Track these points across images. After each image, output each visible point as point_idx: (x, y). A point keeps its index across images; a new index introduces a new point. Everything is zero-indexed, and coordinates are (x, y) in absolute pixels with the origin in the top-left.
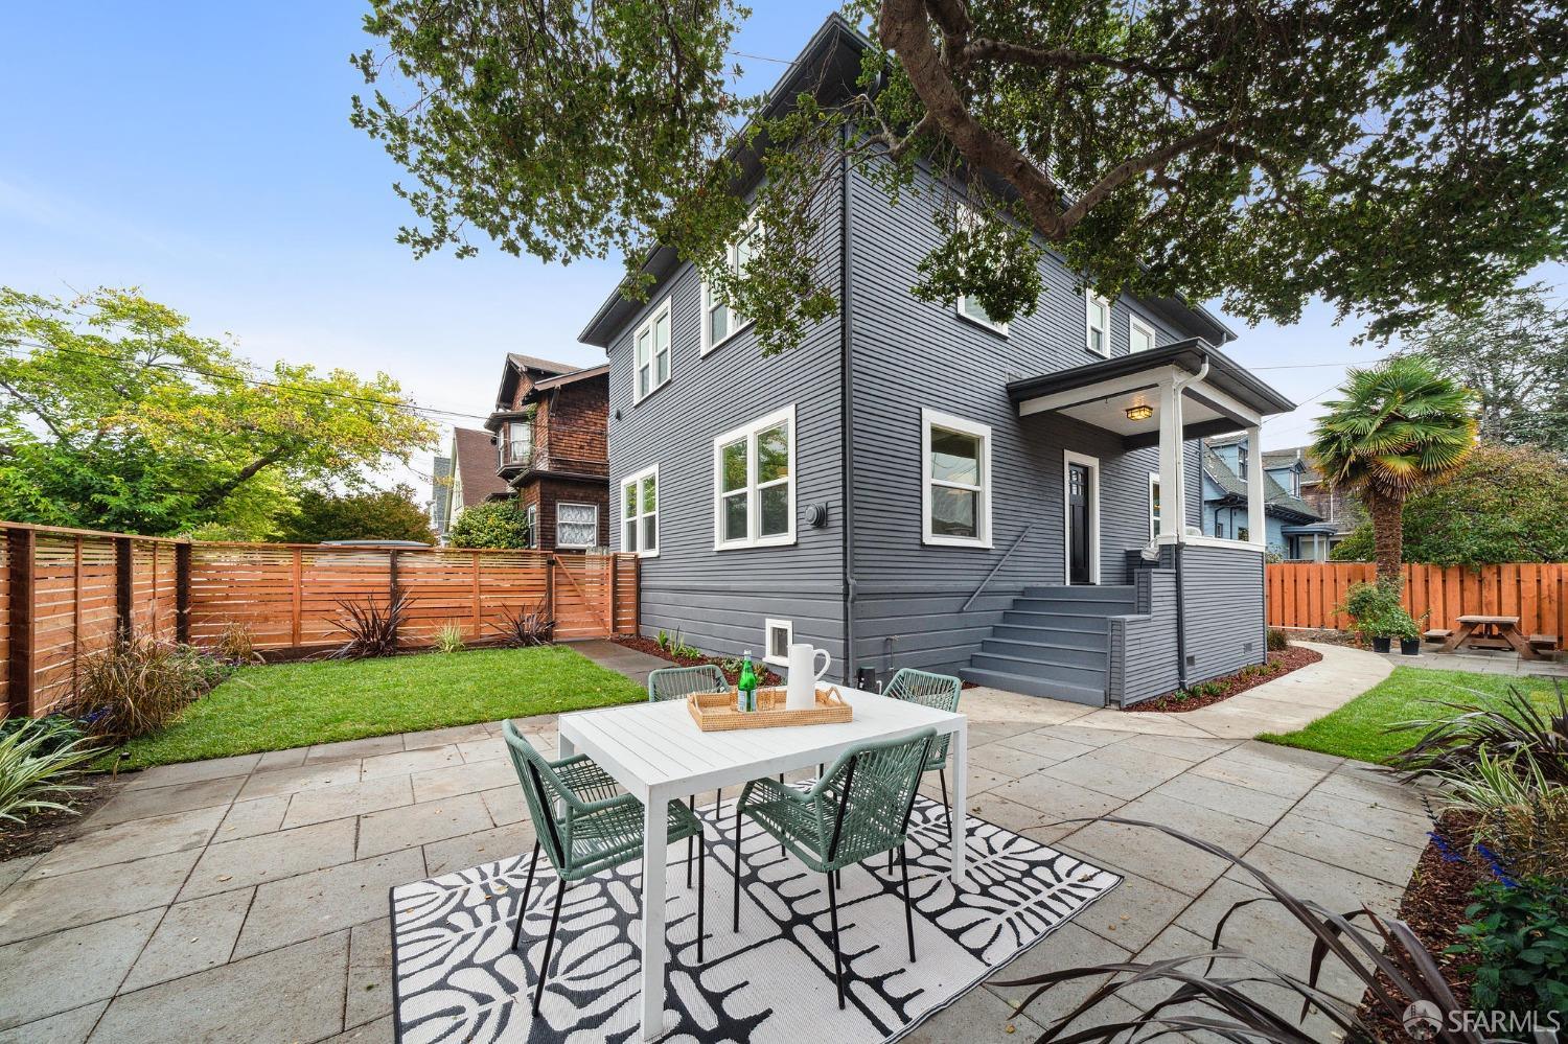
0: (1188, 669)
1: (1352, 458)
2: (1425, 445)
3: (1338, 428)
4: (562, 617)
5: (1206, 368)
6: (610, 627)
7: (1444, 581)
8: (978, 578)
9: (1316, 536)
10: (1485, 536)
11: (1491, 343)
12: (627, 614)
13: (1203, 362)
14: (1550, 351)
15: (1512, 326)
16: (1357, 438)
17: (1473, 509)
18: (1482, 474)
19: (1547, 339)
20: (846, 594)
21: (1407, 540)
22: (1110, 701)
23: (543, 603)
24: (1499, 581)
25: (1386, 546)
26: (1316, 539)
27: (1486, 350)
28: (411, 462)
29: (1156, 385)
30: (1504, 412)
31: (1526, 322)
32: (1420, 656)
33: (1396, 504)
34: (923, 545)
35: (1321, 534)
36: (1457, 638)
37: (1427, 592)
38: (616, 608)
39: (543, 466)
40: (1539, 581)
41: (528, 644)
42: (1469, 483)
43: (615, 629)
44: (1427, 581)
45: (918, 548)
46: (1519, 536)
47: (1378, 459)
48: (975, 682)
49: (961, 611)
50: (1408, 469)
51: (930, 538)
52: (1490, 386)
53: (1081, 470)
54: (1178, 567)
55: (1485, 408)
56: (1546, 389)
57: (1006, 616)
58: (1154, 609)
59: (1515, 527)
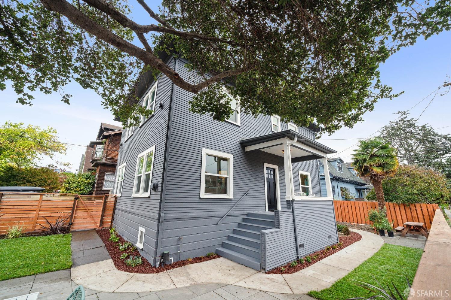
0: (300, 250)
1: (364, 167)
2: (384, 164)
3: (358, 158)
4: (77, 221)
5: (296, 139)
6: (98, 224)
7: (400, 209)
8: (226, 210)
9: (365, 190)
10: (409, 194)
11: (403, 134)
12: (108, 219)
13: (295, 137)
14: (420, 137)
15: (408, 130)
16: (365, 161)
17: (403, 185)
18: (403, 174)
19: (418, 134)
20: (159, 220)
21: (386, 194)
22: (262, 269)
23: (70, 215)
24: (416, 209)
25: (379, 196)
26: (365, 191)
27: (403, 136)
28: (54, 157)
29: (282, 144)
30: (412, 154)
31: (411, 129)
32: (395, 237)
33: (380, 182)
34: (200, 198)
35: (367, 189)
36: (405, 231)
37: (395, 213)
38: (103, 216)
39: (104, 161)
40: (428, 210)
41: (55, 233)
42: (400, 176)
43: (101, 225)
44: (394, 208)
45: (198, 199)
46: (418, 194)
47: (371, 168)
48: (221, 255)
49: (217, 224)
50: (380, 171)
51: (203, 195)
52: (406, 146)
53: (272, 170)
54: (293, 209)
55: (406, 152)
56: (421, 148)
57: (240, 225)
58: (281, 226)
59: (416, 191)
